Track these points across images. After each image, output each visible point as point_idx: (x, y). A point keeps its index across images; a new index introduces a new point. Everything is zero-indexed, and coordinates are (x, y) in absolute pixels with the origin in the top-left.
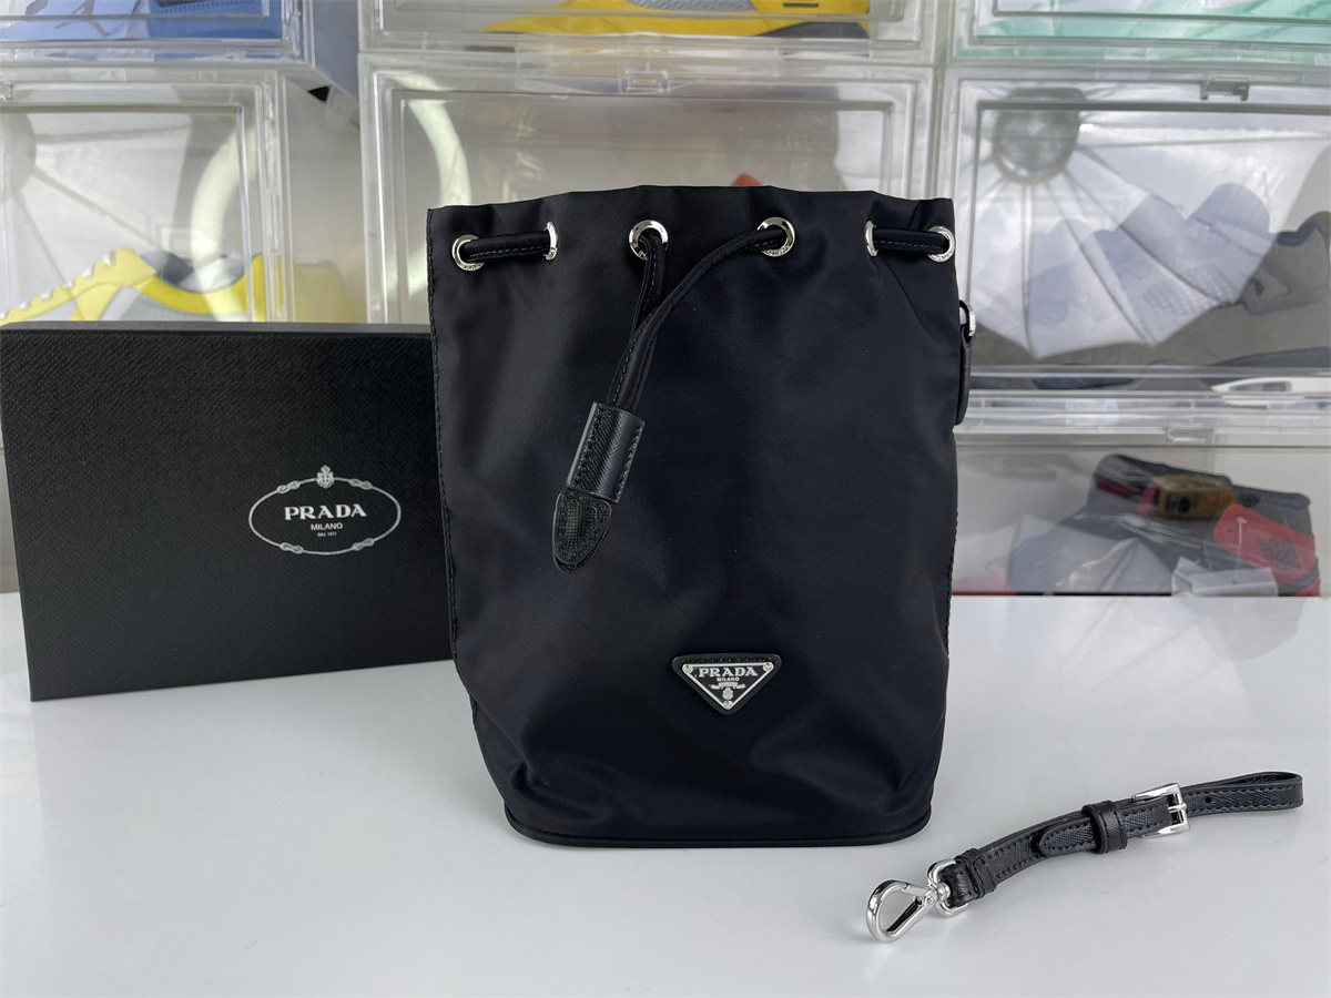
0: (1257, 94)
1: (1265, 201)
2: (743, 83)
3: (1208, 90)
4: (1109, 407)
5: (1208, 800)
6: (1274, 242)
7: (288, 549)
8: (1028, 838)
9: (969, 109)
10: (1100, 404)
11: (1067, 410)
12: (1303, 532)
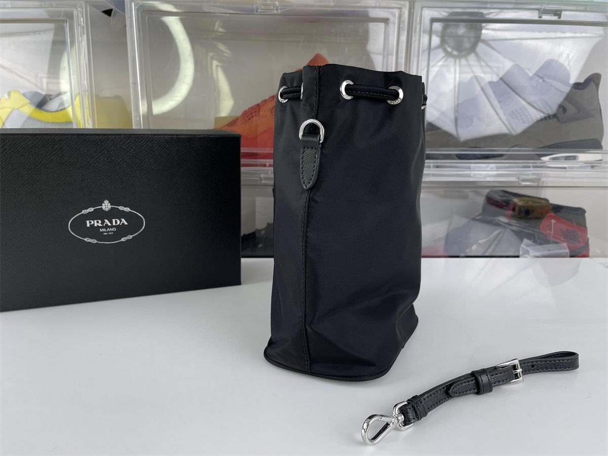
0: (566, 16)
1: (568, 68)
2: (316, 8)
3: (542, 13)
4: (491, 168)
5: (533, 366)
6: (572, 88)
7: (89, 241)
8: (444, 388)
9: (427, 22)
10: (488, 167)
11: (472, 169)
12: (582, 226)
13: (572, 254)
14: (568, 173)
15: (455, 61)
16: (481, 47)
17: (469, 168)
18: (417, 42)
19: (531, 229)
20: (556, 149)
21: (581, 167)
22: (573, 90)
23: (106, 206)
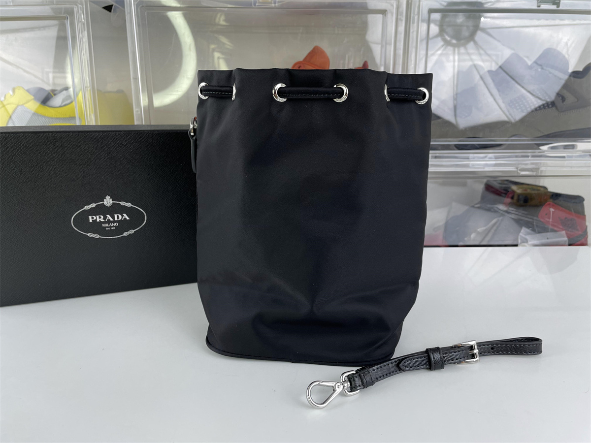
0: (565, 4)
1: (567, 56)
2: (313, 1)
3: (540, 2)
4: (489, 158)
6: (570, 76)
7: (92, 236)
9: (425, 12)
10: (486, 157)
11: (470, 160)
12: (581, 214)
13: (571, 243)
14: (567, 162)
15: (454, 50)
16: (479, 36)
17: (468, 158)
18: (415, 33)
19: (529, 216)
20: (554, 139)
21: (580, 156)
22: (572, 78)
23: (108, 201)
